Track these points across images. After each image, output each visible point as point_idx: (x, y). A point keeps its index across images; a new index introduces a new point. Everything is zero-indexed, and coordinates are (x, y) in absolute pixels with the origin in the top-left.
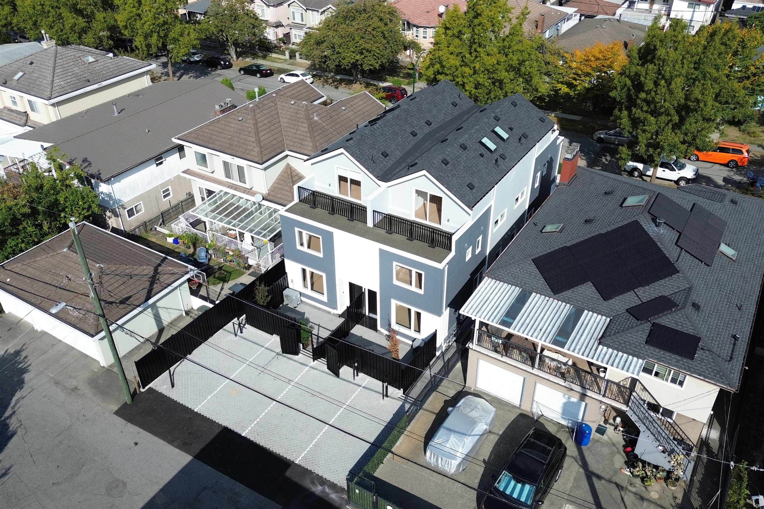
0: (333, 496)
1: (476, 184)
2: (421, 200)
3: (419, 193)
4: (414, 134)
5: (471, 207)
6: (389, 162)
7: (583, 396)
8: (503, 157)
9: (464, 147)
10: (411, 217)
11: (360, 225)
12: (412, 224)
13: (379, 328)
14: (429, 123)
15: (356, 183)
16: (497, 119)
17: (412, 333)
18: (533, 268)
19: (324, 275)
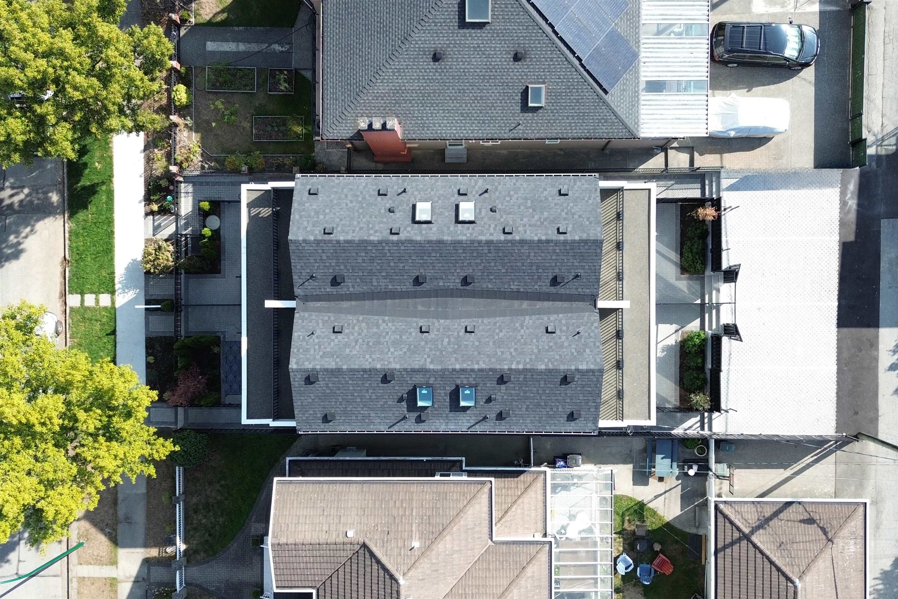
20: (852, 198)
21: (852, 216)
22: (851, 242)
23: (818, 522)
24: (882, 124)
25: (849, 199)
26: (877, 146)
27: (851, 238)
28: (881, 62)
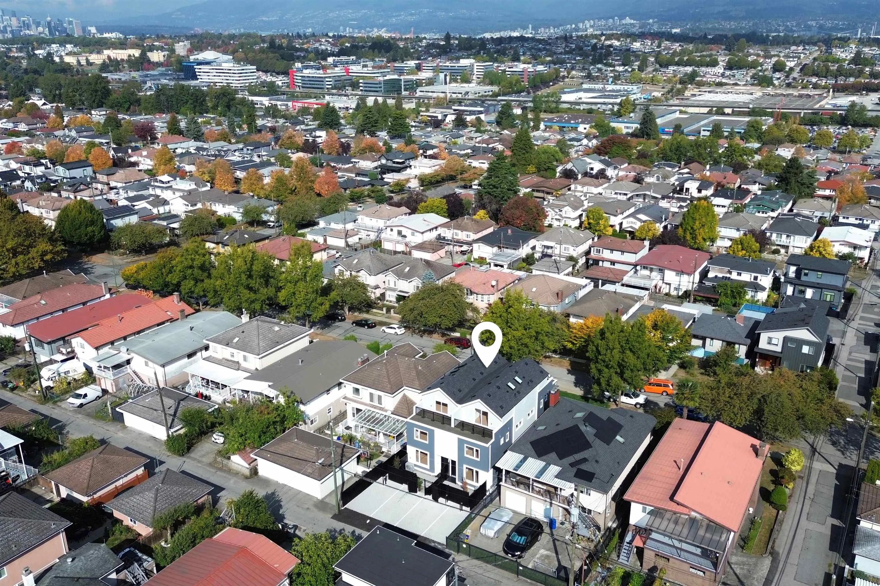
0: (439, 547)
1: (504, 406)
2: (478, 414)
3: (477, 410)
4: (474, 380)
5: (501, 417)
6: (462, 395)
7: (551, 504)
8: (519, 392)
9: (499, 388)
10: (473, 422)
11: (448, 426)
12: (473, 425)
13: (457, 481)
14: (482, 373)
15: (445, 405)
16: (517, 372)
17: (474, 483)
18: (530, 447)
19: (428, 453)
21: (427, 542)
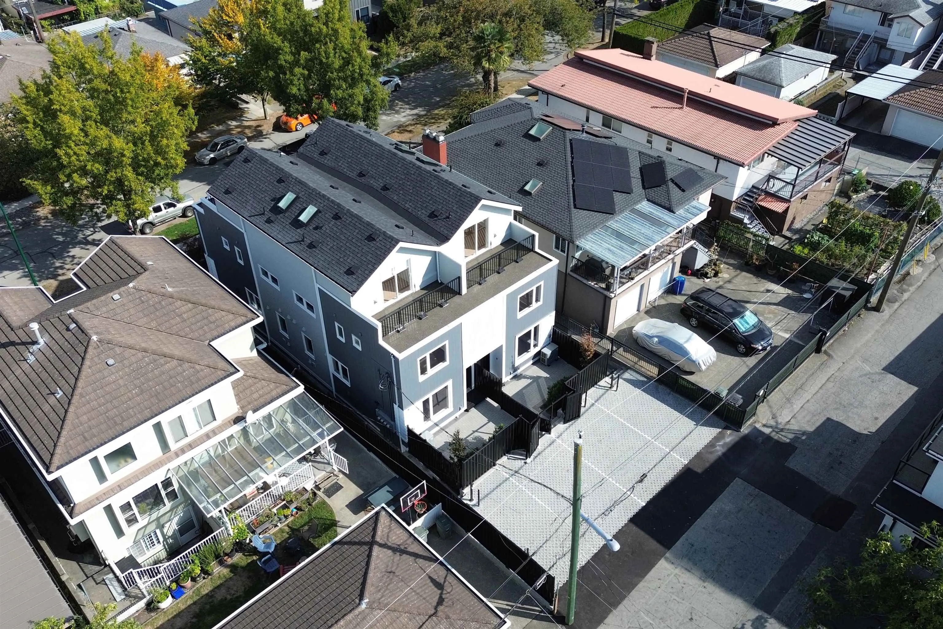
0: (728, 440)
7: (674, 258)
13: (504, 379)
17: (531, 353)
18: (583, 212)
19: (450, 383)
20: (722, 446)
21: (712, 458)
22: (696, 473)
23: (445, 592)
24: (789, 421)
25: (719, 445)
26: (773, 431)
27: (699, 470)
28: (817, 388)
